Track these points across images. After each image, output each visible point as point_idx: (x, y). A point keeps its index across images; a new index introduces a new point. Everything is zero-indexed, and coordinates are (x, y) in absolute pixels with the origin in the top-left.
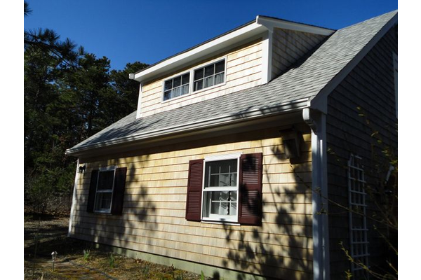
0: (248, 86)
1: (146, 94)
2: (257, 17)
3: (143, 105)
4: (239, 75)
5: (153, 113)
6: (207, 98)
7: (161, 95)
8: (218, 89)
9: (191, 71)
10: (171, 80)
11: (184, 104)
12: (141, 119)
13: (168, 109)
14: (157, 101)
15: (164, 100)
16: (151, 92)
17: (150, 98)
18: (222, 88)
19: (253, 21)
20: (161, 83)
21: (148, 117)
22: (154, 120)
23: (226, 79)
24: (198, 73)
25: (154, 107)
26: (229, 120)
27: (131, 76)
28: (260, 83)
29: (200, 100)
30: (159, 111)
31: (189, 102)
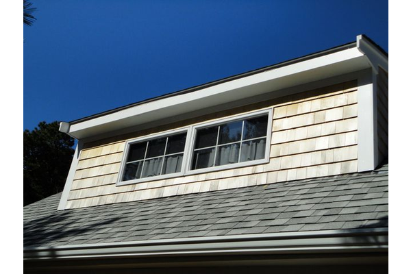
0: (325, 171)
1: (85, 164)
2: (359, 38)
3: (75, 185)
4: (302, 146)
5: (95, 202)
6: (222, 185)
7: (119, 169)
8: (249, 170)
9: (191, 131)
10: (143, 144)
11: (167, 192)
12: (68, 213)
13: (131, 198)
14: (107, 180)
15: (124, 179)
16: (97, 162)
17: (95, 172)
18: (260, 169)
19: (350, 44)
20: (123, 146)
21: (85, 209)
22: (102, 217)
23: (270, 151)
24: (204, 137)
25: (99, 191)
26: (333, 244)
27: (62, 127)
28: (353, 167)
29: (206, 187)
30: (110, 200)
31: (181, 190)
